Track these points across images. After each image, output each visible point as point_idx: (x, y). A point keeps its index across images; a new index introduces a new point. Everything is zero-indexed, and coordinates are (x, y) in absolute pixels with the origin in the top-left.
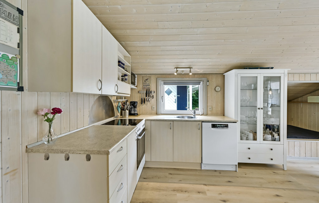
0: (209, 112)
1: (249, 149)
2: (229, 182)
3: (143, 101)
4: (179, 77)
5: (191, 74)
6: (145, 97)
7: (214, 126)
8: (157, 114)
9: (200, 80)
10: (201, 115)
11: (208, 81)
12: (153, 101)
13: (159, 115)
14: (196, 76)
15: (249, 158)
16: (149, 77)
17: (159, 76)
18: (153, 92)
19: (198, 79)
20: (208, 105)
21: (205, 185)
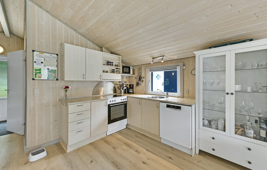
0: (185, 95)
1: (213, 138)
2: (170, 158)
3: (138, 84)
4: (160, 65)
5: (162, 61)
6: (138, 81)
7: (168, 106)
8: (145, 94)
9: (176, 65)
10: (178, 97)
11: (184, 65)
12: (143, 84)
13: (146, 94)
14: (173, 62)
15: (214, 150)
16: (141, 67)
17: (146, 65)
18: (143, 78)
19: (175, 64)
20: (185, 88)
21: (147, 150)
